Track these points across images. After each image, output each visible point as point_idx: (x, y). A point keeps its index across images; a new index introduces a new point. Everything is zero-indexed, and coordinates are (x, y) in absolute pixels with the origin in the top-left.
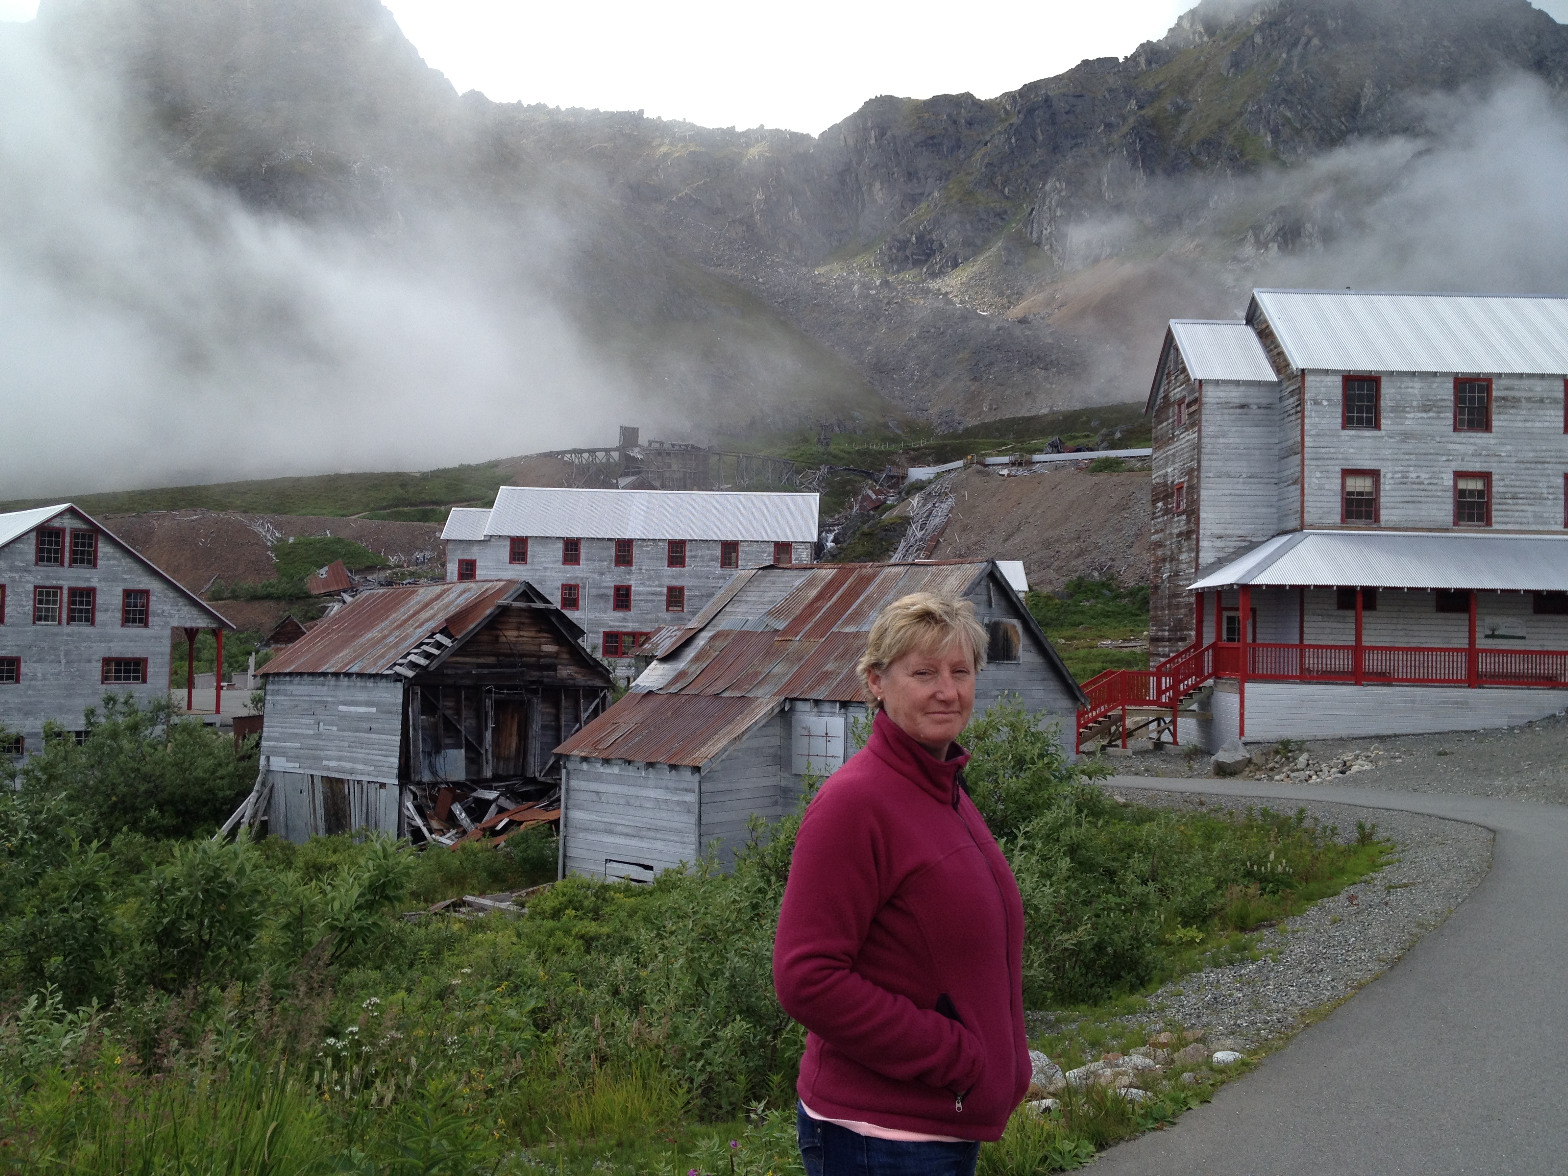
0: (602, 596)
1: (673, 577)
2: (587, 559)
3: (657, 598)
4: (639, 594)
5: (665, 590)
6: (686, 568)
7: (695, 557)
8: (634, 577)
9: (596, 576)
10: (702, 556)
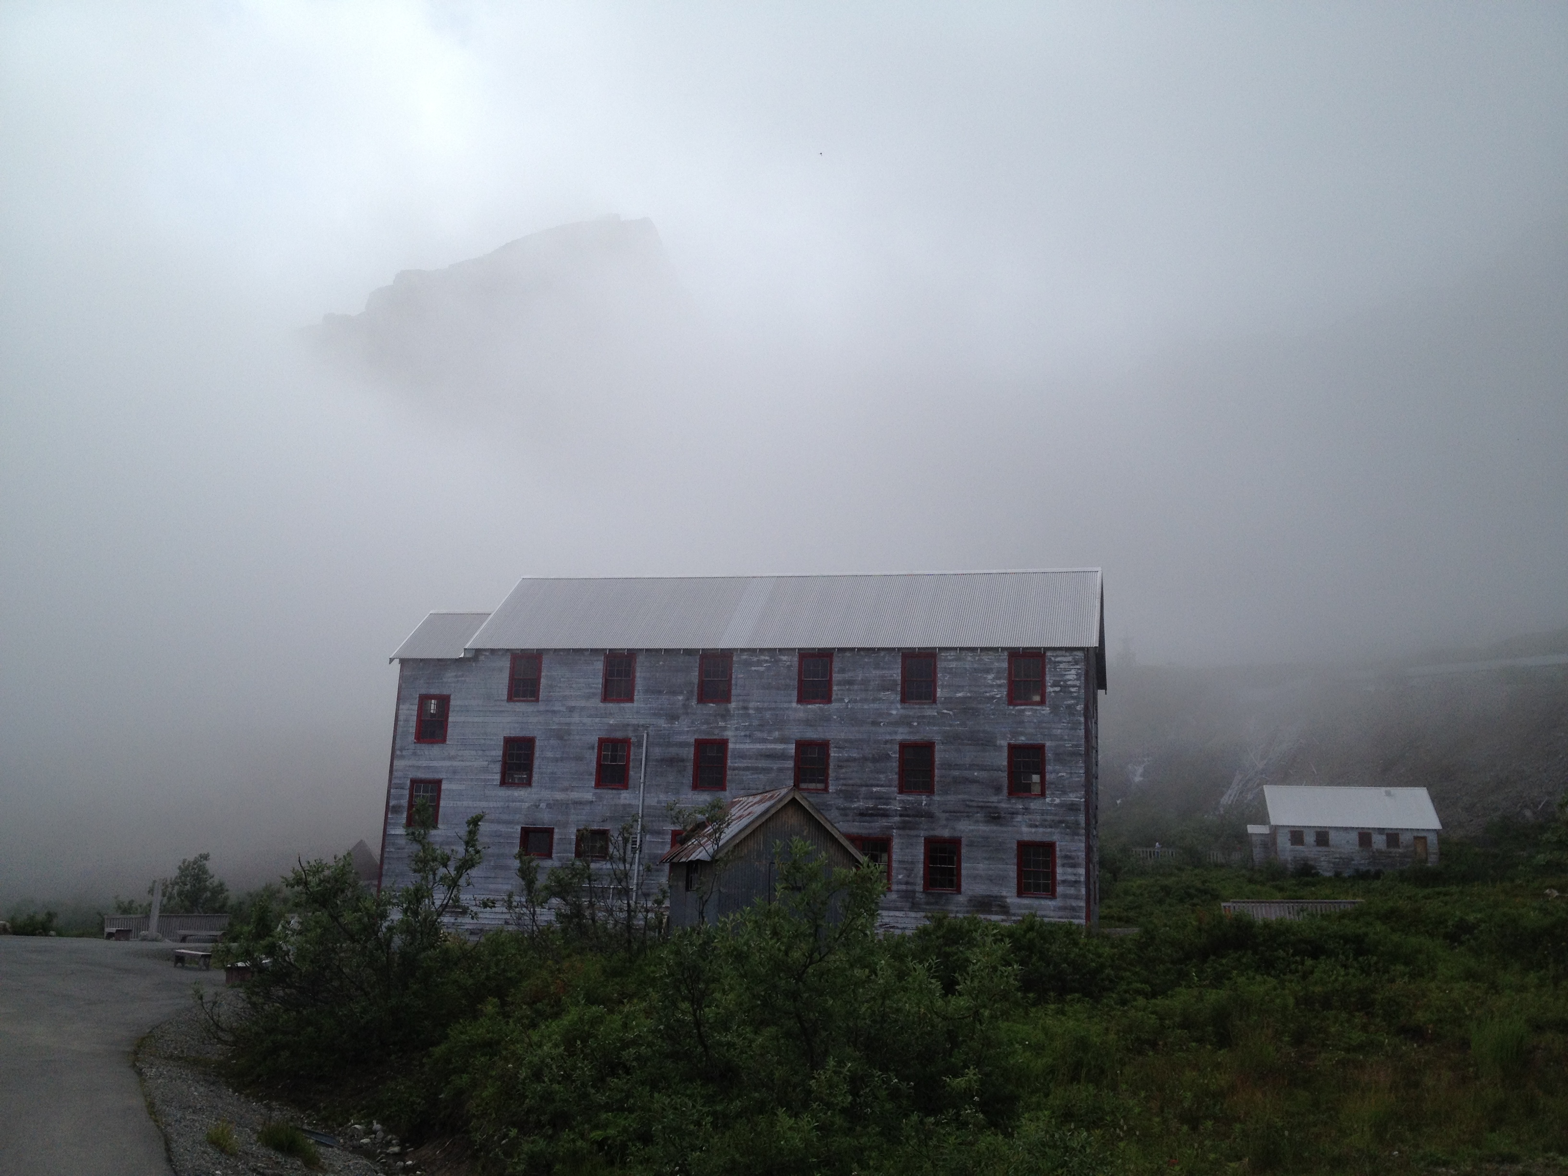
0: (672, 762)
1: (808, 723)
2: (647, 691)
3: (776, 765)
4: (742, 756)
5: (791, 748)
6: (835, 705)
7: (850, 682)
8: (733, 723)
9: (662, 723)
10: (865, 682)
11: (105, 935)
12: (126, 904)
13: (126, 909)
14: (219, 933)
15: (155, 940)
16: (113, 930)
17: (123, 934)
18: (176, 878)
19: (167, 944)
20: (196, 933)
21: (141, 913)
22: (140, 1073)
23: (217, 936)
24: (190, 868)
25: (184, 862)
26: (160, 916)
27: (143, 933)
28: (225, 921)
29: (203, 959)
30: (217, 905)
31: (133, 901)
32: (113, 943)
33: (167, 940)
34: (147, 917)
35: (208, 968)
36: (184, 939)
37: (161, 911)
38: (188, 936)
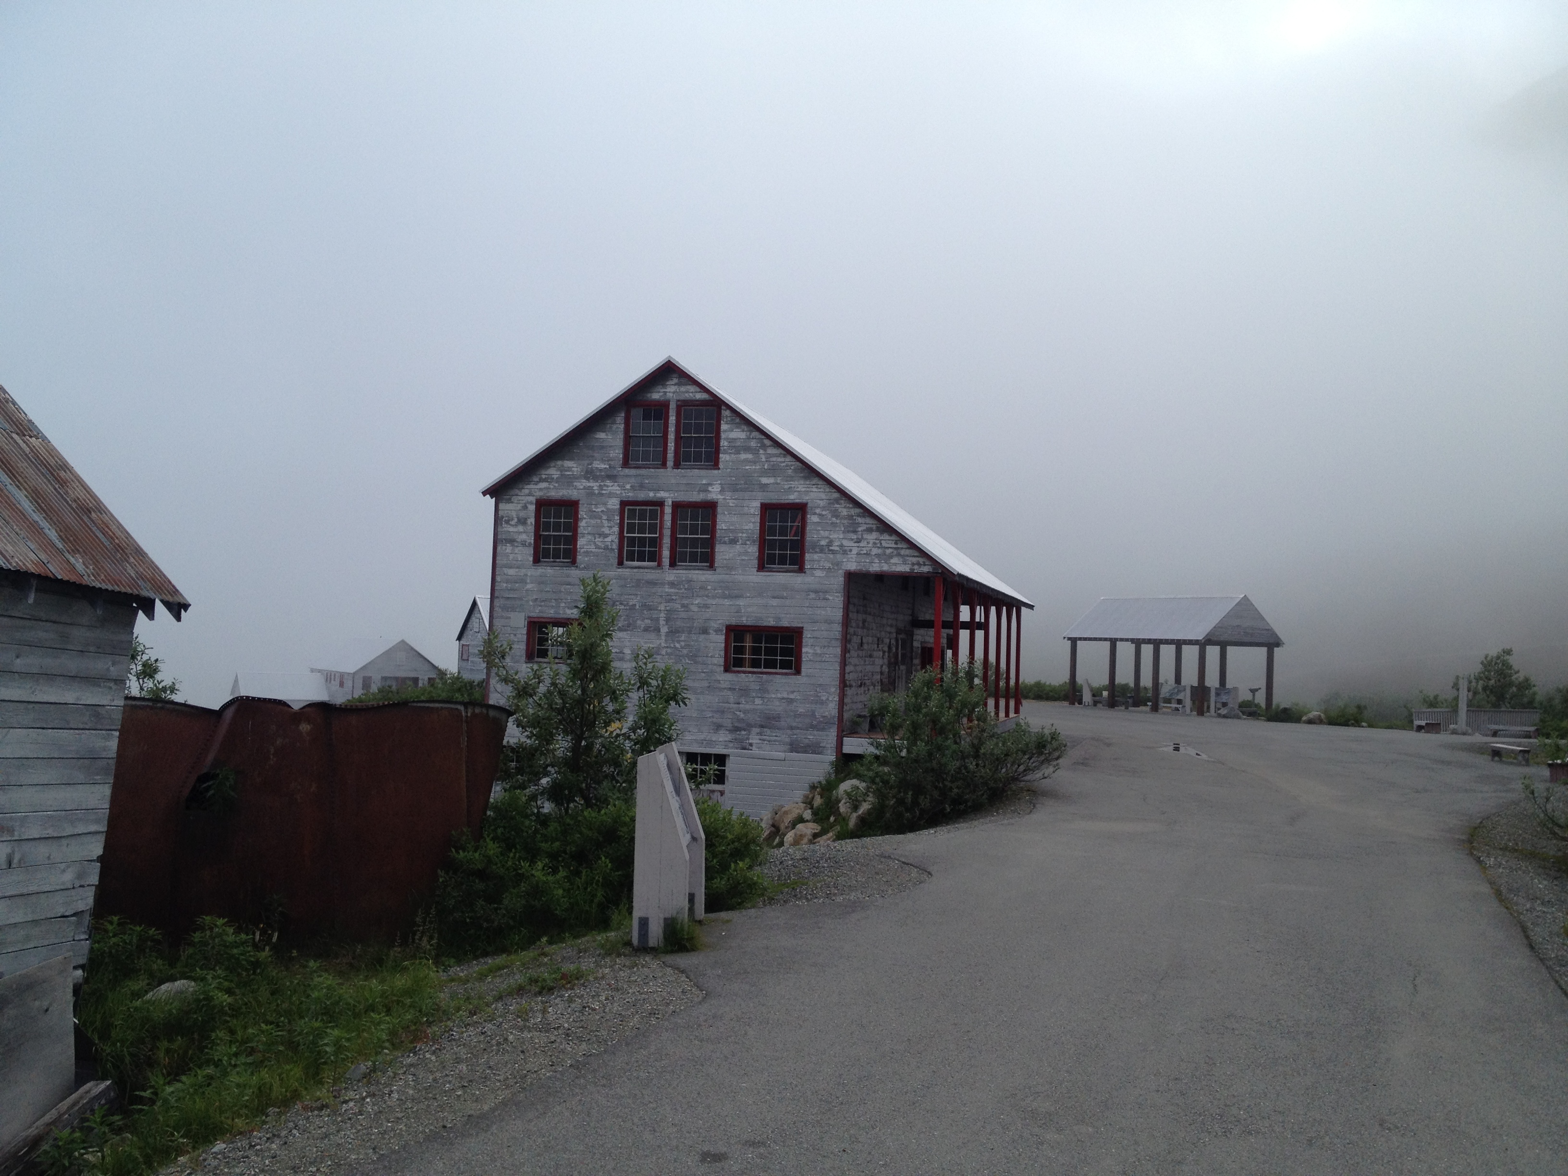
11: (1415, 727)
12: (1432, 698)
13: (1433, 703)
14: (1532, 729)
15: (1464, 734)
16: (1423, 723)
17: (1432, 728)
18: (1479, 673)
19: (1478, 738)
20: (1507, 728)
21: (1447, 707)
22: (1479, 861)
23: (1530, 732)
24: (1493, 664)
25: (1486, 658)
26: (1468, 711)
27: (1452, 726)
28: (1536, 717)
29: (1521, 754)
30: (1525, 700)
31: (1437, 696)
32: (1422, 735)
33: (1477, 734)
34: (1455, 710)
35: (1527, 763)
36: (1495, 734)
37: (1468, 706)
38: (1500, 730)
